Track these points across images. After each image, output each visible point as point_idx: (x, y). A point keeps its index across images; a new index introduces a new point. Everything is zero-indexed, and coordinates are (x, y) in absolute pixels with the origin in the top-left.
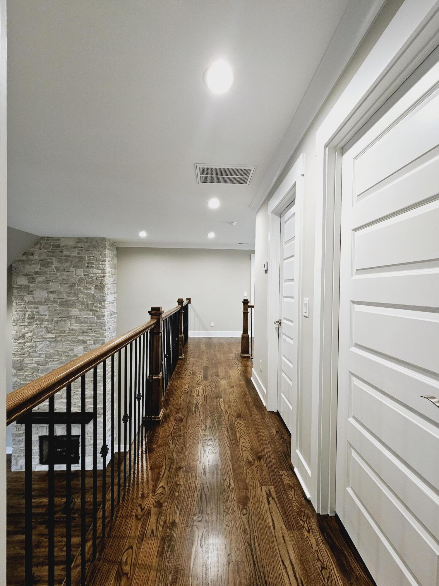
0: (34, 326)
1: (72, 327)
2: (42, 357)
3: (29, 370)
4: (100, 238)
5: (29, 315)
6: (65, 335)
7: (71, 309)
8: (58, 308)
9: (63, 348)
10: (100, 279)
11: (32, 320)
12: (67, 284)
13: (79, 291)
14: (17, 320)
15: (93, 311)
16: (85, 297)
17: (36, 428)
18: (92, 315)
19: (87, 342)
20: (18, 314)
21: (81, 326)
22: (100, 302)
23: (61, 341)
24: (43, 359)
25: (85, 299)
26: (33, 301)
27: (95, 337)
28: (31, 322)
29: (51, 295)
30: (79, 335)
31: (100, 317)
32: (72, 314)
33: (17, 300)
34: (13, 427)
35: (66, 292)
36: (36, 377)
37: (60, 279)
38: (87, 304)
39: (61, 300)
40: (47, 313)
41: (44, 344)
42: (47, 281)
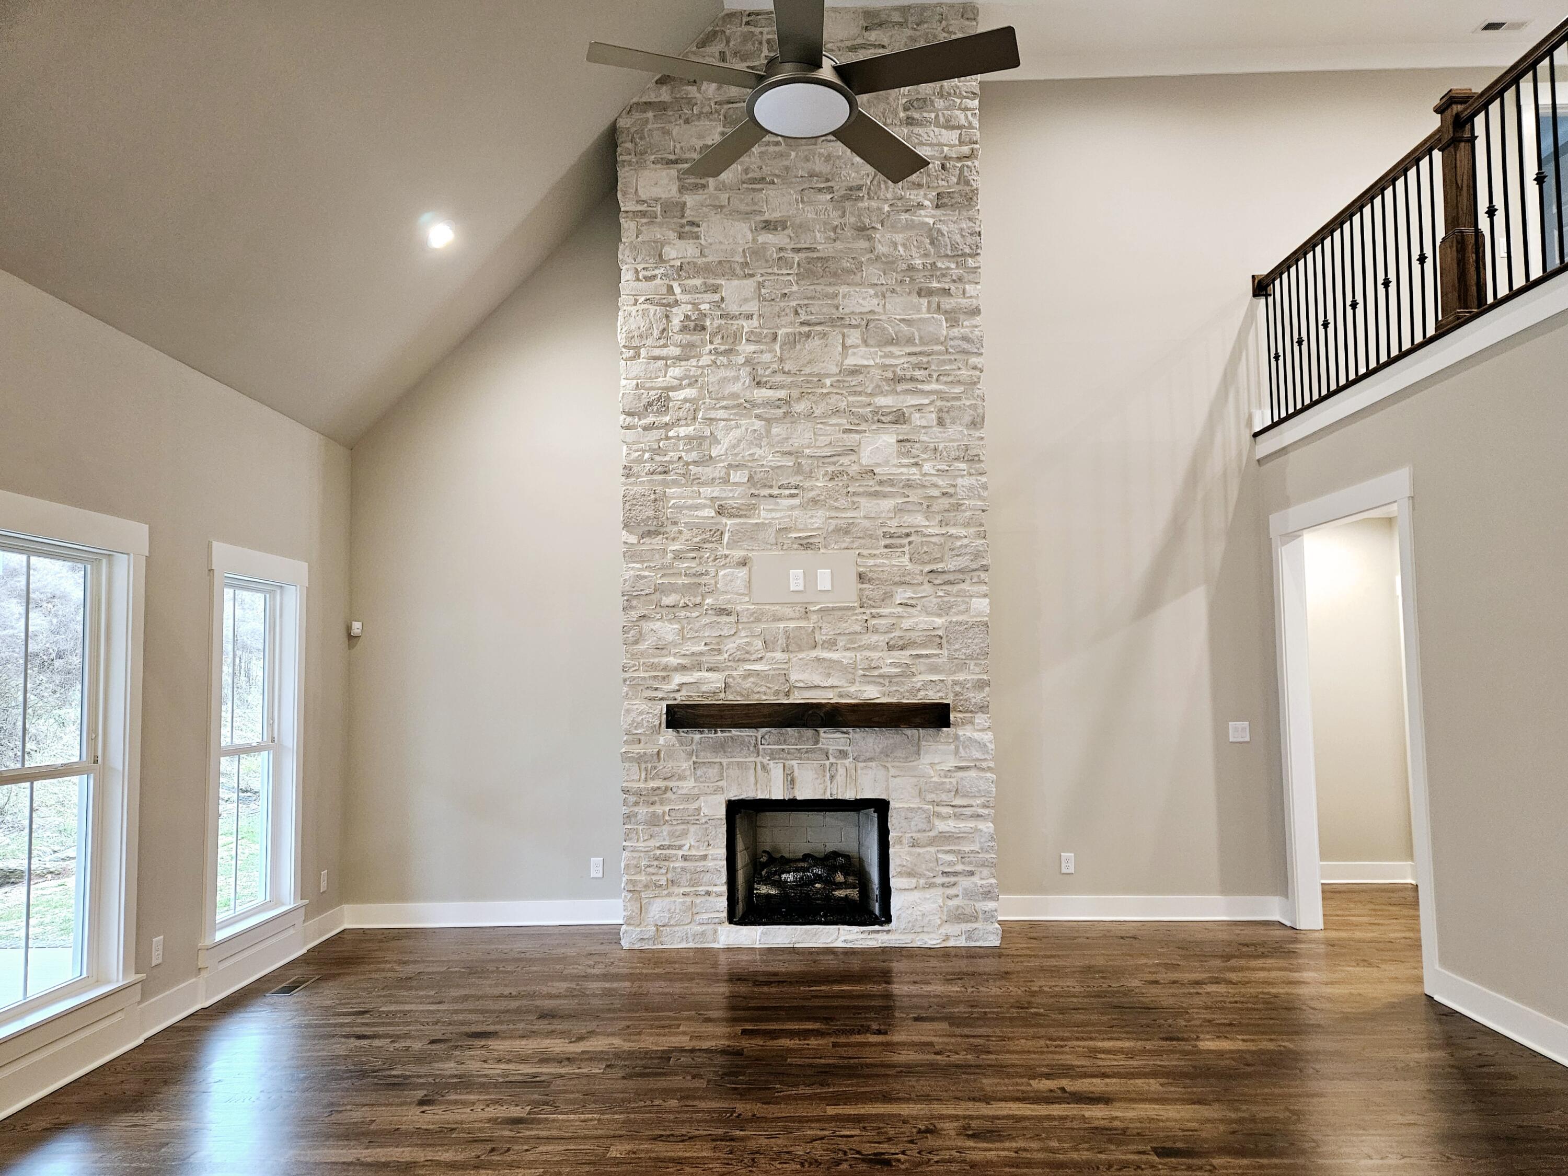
0: (706, 360)
1: (851, 361)
2: (737, 480)
3: (687, 534)
4: (952, 6)
5: (687, 317)
6: (825, 391)
7: (843, 289)
8: (795, 288)
9: (818, 444)
10: (959, 165)
11: (696, 338)
12: (830, 189)
13: (874, 219)
14: (641, 336)
15: (930, 293)
16: (899, 238)
17: (717, 766)
18: (929, 311)
19: (910, 417)
20: (645, 312)
21: (886, 356)
22: (959, 256)
23: (810, 415)
24: (740, 489)
25: (900, 248)
26: (700, 261)
27: (942, 399)
28: (692, 345)
29: (766, 238)
30: (878, 391)
31: (962, 317)
32: (847, 310)
33: (639, 259)
34: (627, 765)
35: (825, 223)
36: (715, 560)
37: (800, 173)
38: (911, 268)
39: (803, 255)
40: (752, 307)
41: (743, 428)
42: (754, 181)
